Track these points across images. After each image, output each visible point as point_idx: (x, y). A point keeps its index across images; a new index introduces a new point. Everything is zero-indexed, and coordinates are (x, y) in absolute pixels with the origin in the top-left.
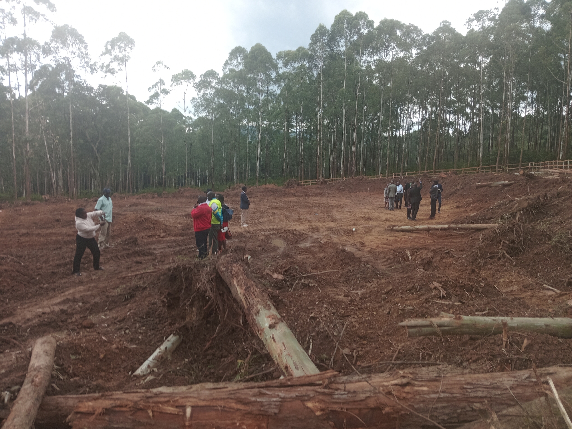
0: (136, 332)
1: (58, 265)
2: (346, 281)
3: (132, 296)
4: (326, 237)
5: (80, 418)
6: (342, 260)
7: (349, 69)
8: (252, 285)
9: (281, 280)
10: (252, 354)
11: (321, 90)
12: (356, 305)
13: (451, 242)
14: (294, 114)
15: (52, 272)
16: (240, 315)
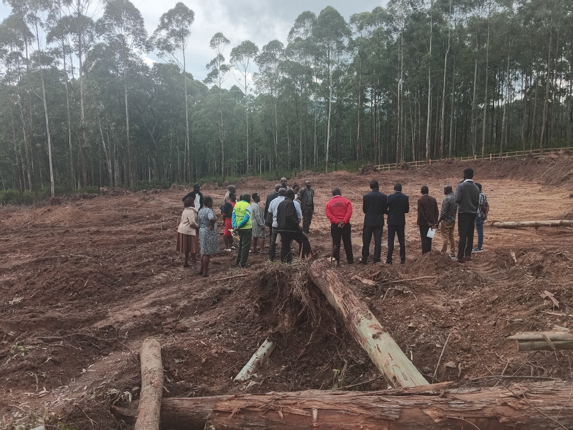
0: (229, 336)
1: (137, 266)
2: (444, 288)
3: (219, 300)
4: (414, 235)
5: (218, 416)
6: (436, 264)
7: (436, 30)
8: (350, 293)
9: (373, 286)
10: (348, 364)
11: (401, 57)
12: (457, 316)
13: (564, 241)
14: (369, 86)
15: (133, 273)
16: (334, 323)
